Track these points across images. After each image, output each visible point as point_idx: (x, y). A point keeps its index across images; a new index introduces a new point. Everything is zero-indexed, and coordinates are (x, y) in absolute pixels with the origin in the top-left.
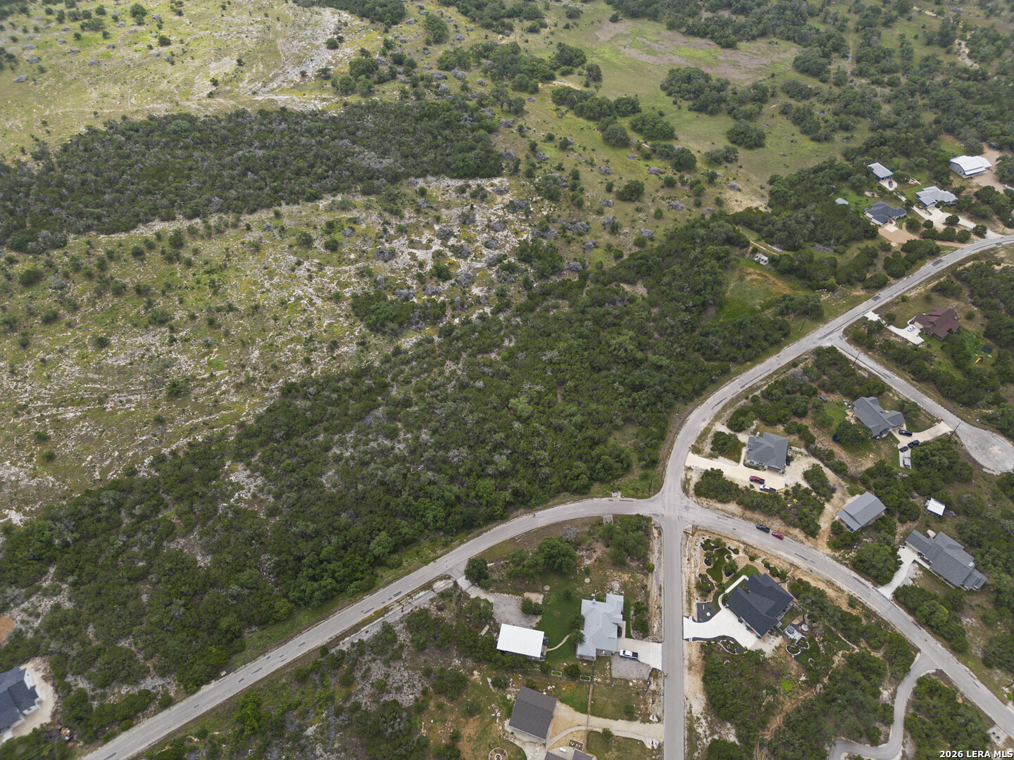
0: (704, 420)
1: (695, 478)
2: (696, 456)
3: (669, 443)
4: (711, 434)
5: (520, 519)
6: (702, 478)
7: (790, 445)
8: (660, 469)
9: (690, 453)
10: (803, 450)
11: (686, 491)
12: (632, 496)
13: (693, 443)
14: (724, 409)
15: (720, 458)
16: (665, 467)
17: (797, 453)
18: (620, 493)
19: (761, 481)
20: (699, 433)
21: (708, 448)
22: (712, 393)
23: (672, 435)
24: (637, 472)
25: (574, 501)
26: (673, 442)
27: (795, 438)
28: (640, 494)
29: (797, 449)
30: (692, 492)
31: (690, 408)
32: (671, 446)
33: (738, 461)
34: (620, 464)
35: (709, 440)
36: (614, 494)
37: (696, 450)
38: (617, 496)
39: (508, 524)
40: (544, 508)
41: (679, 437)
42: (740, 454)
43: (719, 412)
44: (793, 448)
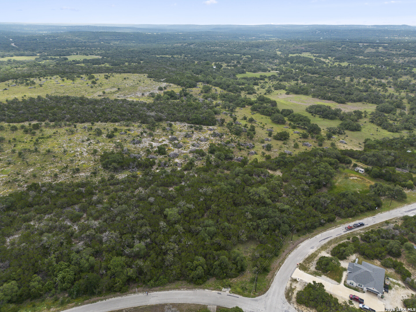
0: (312, 248)
1: (299, 287)
2: (302, 272)
3: (281, 259)
4: (317, 259)
5: (136, 295)
6: (305, 289)
7: (387, 277)
8: (269, 276)
9: (297, 269)
10: (400, 282)
11: (288, 297)
12: (239, 293)
13: (301, 262)
14: (330, 243)
15: (323, 276)
16: (273, 276)
17: (394, 283)
18: (230, 289)
19: (361, 301)
20: (307, 256)
21: (313, 268)
22: (321, 232)
23: (284, 254)
24: (248, 275)
25: (188, 289)
26: (284, 259)
27: (390, 271)
28: (246, 293)
29: (394, 281)
30: (294, 300)
31: (302, 239)
32: (282, 262)
33: (339, 281)
34: (235, 266)
35: (315, 262)
36: (223, 289)
37: (303, 267)
38: (226, 292)
39: (124, 297)
40: (160, 290)
41: (290, 256)
42: (341, 276)
43: (325, 245)
44: (391, 279)
